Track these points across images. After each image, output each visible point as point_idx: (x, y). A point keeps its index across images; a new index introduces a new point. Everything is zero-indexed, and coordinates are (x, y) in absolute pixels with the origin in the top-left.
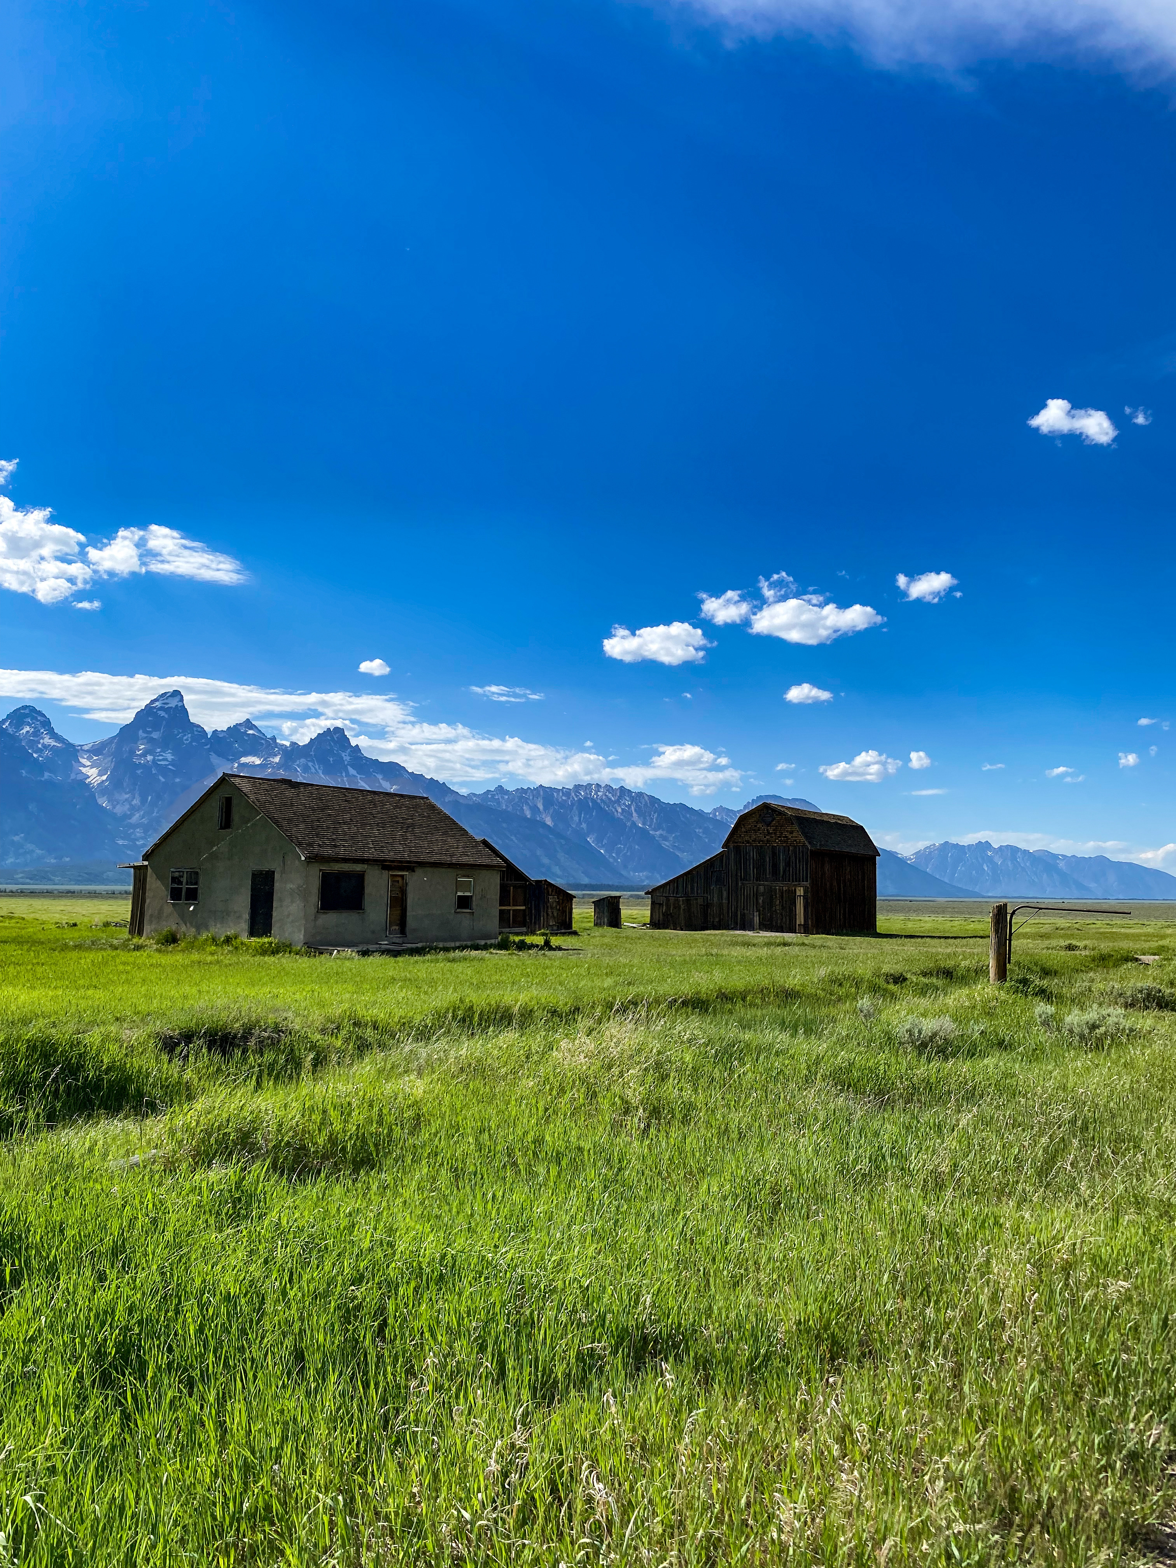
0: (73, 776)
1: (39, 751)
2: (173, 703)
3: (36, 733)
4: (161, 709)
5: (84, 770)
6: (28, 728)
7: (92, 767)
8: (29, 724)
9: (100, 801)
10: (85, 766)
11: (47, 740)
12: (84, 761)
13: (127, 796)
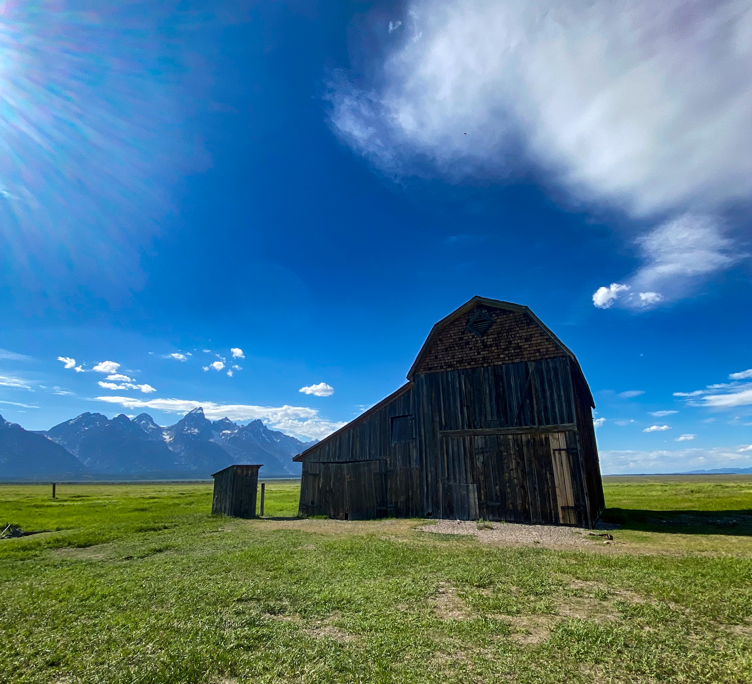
0: (160, 439)
1: (147, 430)
2: (199, 411)
3: (147, 423)
4: (195, 414)
5: (164, 436)
6: (144, 422)
7: (167, 435)
8: (144, 420)
9: (169, 448)
10: (164, 435)
11: (151, 426)
12: (164, 433)
13: (179, 446)
